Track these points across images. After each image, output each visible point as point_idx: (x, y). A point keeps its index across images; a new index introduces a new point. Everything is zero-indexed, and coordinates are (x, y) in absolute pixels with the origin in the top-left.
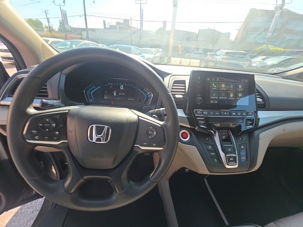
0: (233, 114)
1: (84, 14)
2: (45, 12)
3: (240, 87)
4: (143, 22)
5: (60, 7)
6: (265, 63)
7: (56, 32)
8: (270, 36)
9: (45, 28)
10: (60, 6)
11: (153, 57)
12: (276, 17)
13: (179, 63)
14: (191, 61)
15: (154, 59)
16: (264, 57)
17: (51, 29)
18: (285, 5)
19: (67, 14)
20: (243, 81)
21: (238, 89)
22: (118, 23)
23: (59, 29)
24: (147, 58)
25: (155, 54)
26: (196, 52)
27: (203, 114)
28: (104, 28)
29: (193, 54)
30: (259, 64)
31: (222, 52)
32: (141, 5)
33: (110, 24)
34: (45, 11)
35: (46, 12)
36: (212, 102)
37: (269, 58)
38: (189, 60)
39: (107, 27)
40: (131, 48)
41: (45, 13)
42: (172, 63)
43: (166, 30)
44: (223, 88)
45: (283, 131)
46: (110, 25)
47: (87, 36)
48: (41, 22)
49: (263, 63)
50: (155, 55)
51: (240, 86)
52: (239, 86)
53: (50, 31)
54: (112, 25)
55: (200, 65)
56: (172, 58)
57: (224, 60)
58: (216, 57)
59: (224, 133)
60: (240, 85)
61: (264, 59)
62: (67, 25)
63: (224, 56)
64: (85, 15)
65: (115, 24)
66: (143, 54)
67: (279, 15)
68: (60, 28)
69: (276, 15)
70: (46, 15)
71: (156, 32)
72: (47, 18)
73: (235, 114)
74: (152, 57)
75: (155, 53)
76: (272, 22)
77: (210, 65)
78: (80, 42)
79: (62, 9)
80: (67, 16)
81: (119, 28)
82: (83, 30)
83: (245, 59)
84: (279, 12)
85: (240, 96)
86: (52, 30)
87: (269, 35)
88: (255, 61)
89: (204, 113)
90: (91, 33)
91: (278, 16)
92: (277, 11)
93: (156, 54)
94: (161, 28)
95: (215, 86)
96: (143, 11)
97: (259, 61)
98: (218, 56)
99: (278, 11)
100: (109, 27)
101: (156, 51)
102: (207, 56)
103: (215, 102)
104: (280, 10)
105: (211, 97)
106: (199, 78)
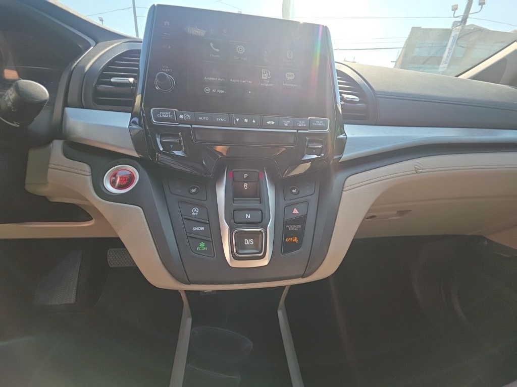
0: (269, 123)
3: (288, 57)
8: (445, 68)
12: (454, 37)
21: (284, 60)
27: (176, 119)
36: (207, 90)
44: (239, 55)
45: (415, 172)
51: (290, 54)
52: (287, 54)
67: (458, 32)
69: (453, 34)
73: (273, 123)
76: (447, 46)
84: (458, 29)
85: (288, 78)
87: (443, 67)
89: (181, 117)
91: (456, 35)
92: (455, 28)
95: (218, 50)
103: (217, 90)
104: (460, 25)
105: (205, 78)
106: (167, 24)
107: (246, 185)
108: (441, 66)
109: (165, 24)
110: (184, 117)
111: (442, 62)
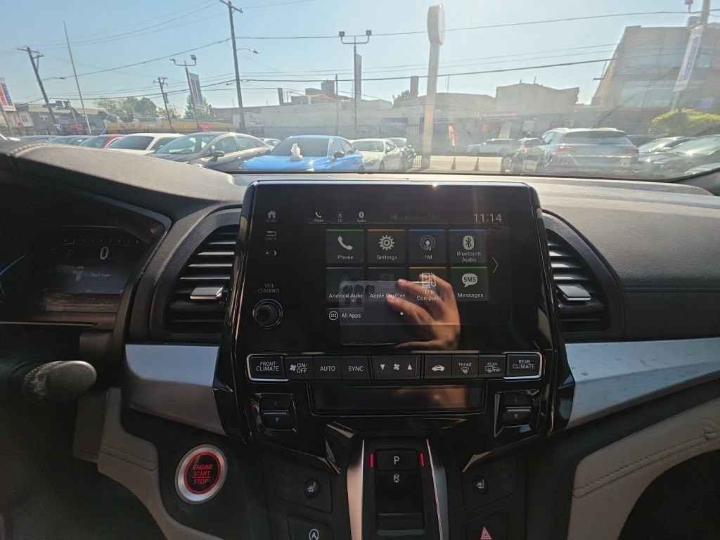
0: (435, 369)
1: (235, 78)
2: (158, 81)
3: (466, 247)
4: (360, 83)
5: (186, 69)
6: (678, 153)
7: (181, 120)
8: (685, 86)
9: (161, 113)
10: (186, 65)
11: (384, 157)
12: (694, 40)
13: (450, 167)
14: (480, 161)
15: (385, 163)
16: (675, 139)
17: (170, 115)
18: (711, 13)
19: (200, 81)
20: (480, 218)
21: (458, 254)
22: (308, 91)
23: (187, 113)
24: (368, 161)
25: (387, 151)
26: (493, 140)
27: (285, 372)
28: (280, 103)
29: (485, 144)
30: (663, 157)
31: (556, 133)
32: (355, 47)
33: (292, 94)
34: (159, 79)
35: (162, 81)
36: (333, 315)
37: (688, 140)
38: (474, 159)
39: (285, 101)
40: (328, 140)
41: (159, 84)
42: (432, 167)
43: (419, 95)
44: (384, 252)
46: (292, 97)
47: (242, 122)
48: (152, 103)
49: (673, 155)
50: (389, 153)
51: (468, 242)
52: (465, 243)
53: (169, 120)
54: (296, 95)
55: (503, 169)
56: (433, 158)
57: (561, 153)
58: (542, 147)
59: (396, 459)
60: (466, 238)
61: (672, 145)
62: (199, 104)
63: (560, 142)
64: (238, 80)
65: (304, 94)
66: (358, 154)
67: (700, 35)
68: (190, 112)
69: (692, 37)
70: (162, 88)
71: (395, 101)
72: (163, 93)
73: (442, 369)
74: (381, 159)
75: (388, 148)
76: (684, 53)
77: (528, 167)
78: (215, 136)
79: (189, 72)
80: (201, 85)
81: (312, 100)
82: (233, 110)
83: (621, 147)
84: (699, 30)
85: (467, 284)
86: (174, 116)
87: (681, 84)
88: (650, 150)
89: (293, 368)
90: (251, 117)
91: (697, 38)
92: (693, 27)
93: (392, 150)
94: (407, 92)
95: (350, 248)
96: (361, 59)
97: (659, 151)
98: (548, 143)
99: (697, 28)
100: (290, 101)
101: (392, 143)
102: (519, 148)
103: (348, 315)
104: (701, 24)
105: (331, 296)
106: (272, 216)
107: (396, 478)
108: (677, 83)
109: (269, 217)
110: (296, 368)
111: (678, 79)
